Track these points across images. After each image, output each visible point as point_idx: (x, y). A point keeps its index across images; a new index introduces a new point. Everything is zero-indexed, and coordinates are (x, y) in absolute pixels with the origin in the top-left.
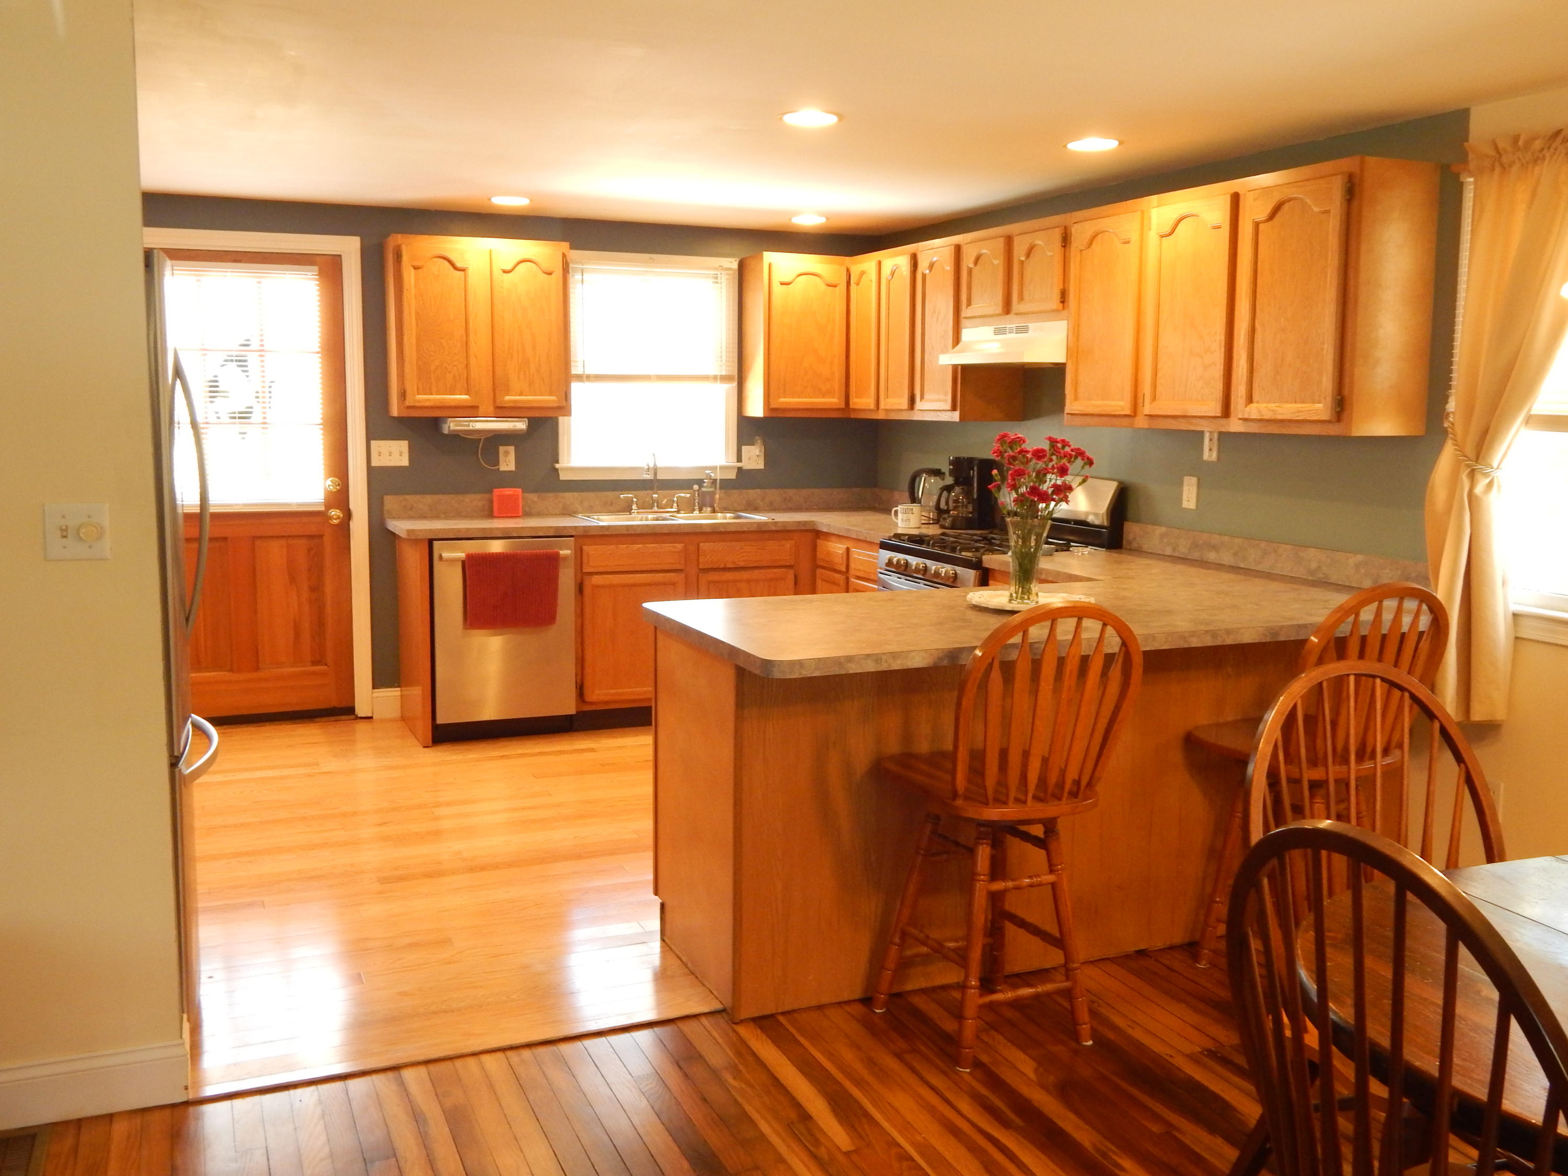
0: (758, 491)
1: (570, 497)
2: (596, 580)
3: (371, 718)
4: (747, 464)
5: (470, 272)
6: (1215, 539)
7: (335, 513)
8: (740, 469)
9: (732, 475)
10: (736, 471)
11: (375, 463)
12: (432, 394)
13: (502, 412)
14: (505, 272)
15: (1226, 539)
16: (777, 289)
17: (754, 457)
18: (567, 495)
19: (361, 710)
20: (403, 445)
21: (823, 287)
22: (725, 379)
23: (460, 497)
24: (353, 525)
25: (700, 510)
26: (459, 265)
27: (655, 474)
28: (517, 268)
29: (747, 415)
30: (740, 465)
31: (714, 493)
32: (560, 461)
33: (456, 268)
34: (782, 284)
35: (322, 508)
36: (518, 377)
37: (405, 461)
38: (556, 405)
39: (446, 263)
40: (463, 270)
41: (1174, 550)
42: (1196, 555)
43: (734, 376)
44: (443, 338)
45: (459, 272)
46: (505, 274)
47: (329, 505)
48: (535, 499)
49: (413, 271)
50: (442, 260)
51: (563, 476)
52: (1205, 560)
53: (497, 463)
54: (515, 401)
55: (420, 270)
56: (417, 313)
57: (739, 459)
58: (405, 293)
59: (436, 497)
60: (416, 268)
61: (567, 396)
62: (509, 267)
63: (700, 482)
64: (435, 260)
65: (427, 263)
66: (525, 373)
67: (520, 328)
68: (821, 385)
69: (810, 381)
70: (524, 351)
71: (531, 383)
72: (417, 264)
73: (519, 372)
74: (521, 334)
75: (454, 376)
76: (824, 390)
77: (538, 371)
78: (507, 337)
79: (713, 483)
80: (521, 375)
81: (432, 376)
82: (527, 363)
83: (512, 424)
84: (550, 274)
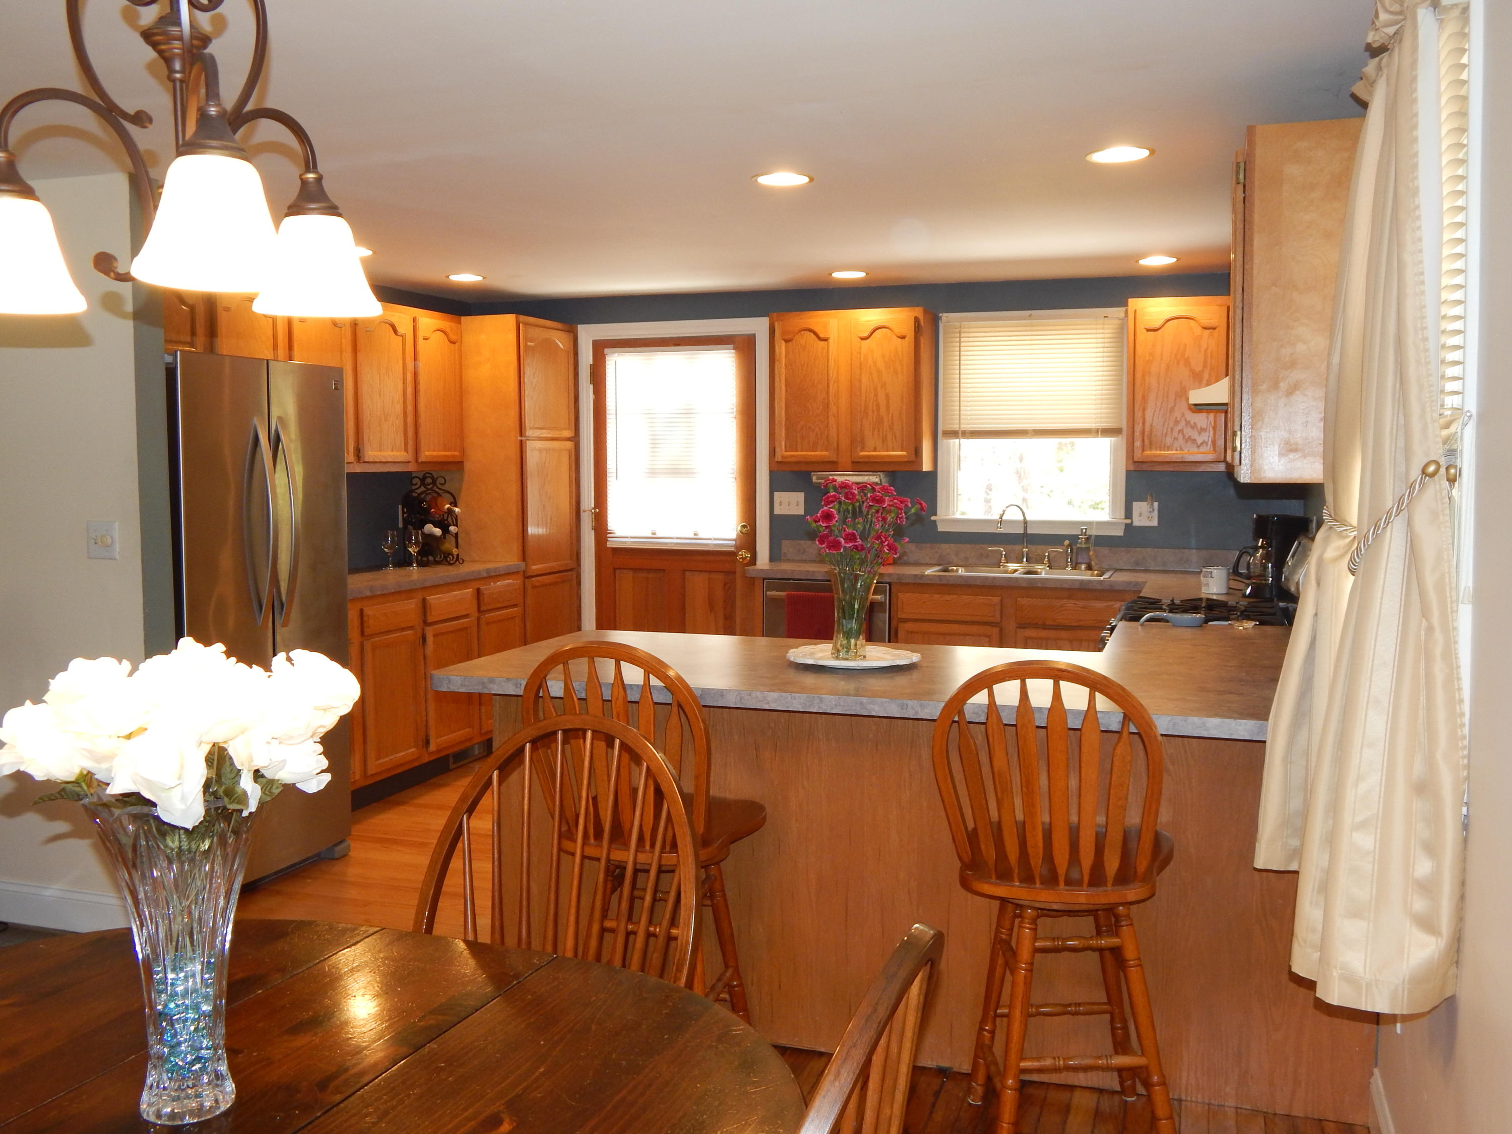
0: (1149, 550)
1: (947, 549)
4: (1138, 521)
5: (832, 341)
7: (744, 554)
8: (1128, 526)
9: (1120, 532)
10: (1123, 527)
11: (776, 512)
12: (796, 451)
13: (860, 466)
14: (863, 339)
16: (1142, 336)
17: (1147, 514)
18: (944, 546)
20: (798, 496)
21: (1198, 330)
22: (1109, 431)
25: (1074, 568)
26: (821, 336)
27: (1026, 528)
28: (873, 335)
30: (1128, 521)
31: (1087, 550)
32: (938, 513)
33: (820, 339)
34: (1148, 330)
35: (733, 549)
36: (873, 435)
37: (801, 511)
38: (906, 459)
39: (812, 334)
40: (826, 340)
43: (1123, 427)
44: (808, 401)
45: (823, 342)
46: (863, 342)
47: (739, 548)
49: (783, 343)
50: (808, 332)
51: (941, 528)
54: (868, 457)
55: (790, 342)
56: (786, 380)
57: (1129, 514)
58: (777, 364)
60: (787, 341)
61: (917, 452)
62: (866, 335)
64: (802, 332)
65: (797, 336)
66: (879, 431)
67: (875, 389)
68: (1195, 435)
69: (1181, 431)
70: (878, 409)
71: (884, 440)
72: (787, 337)
73: (874, 429)
74: (876, 395)
75: (817, 435)
76: (1199, 442)
77: (891, 428)
78: (863, 398)
79: (1088, 539)
80: (876, 432)
81: (798, 435)
82: (880, 421)
83: (867, 478)
84: (903, 338)
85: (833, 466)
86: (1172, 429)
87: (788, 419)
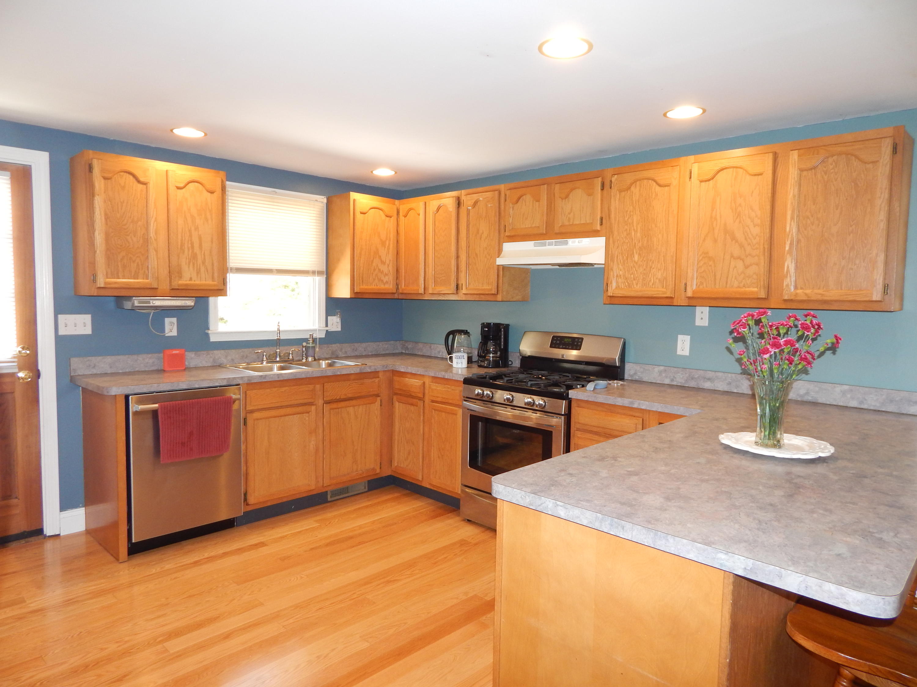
0: (338, 345)
1: (219, 355)
2: (256, 415)
3: (59, 535)
4: (331, 328)
5: (151, 186)
6: (710, 374)
7: (25, 373)
8: (327, 331)
9: (324, 335)
10: (325, 332)
11: (62, 332)
12: (119, 278)
13: (176, 293)
14: (179, 188)
15: (720, 374)
16: (358, 217)
17: (335, 323)
18: (216, 352)
19: (48, 530)
20: (88, 318)
21: (383, 216)
22: (320, 273)
23: (135, 357)
24: (42, 382)
26: (142, 179)
28: (187, 187)
29: (332, 297)
30: (327, 329)
31: (314, 348)
32: (211, 329)
33: (139, 182)
34: (361, 213)
35: (14, 370)
36: (189, 267)
37: (88, 331)
38: (216, 287)
39: (131, 177)
40: (145, 184)
41: (672, 380)
42: (692, 384)
43: (324, 271)
44: (128, 235)
45: (141, 186)
46: (179, 191)
47: (18, 368)
48: (193, 356)
49: (103, 181)
50: (128, 175)
51: (213, 339)
52: (701, 387)
53: (163, 330)
54: (184, 285)
55: (109, 181)
57: (327, 326)
58: (96, 197)
59: (114, 358)
60: (105, 178)
61: (224, 282)
62: (182, 185)
63: (306, 340)
64: (122, 173)
65: (116, 176)
66: (194, 264)
67: (190, 231)
68: (383, 278)
69: (376, 275)
70: (193, 247)
71: (198, 272)
72: (106, 175)
73: (189, 263)
74: (191, 236)
75: (138, 265)
76: (385, 281)
77: (204, 263)
78: (180, 237)
79: (314, 340)
80: (191, 264)
81: (119, 264)
82: (194, 256)
83: (184, 302)
84: (212, 192)
85: (153, 292)
86: (373, 274)
87: (108, 249)
